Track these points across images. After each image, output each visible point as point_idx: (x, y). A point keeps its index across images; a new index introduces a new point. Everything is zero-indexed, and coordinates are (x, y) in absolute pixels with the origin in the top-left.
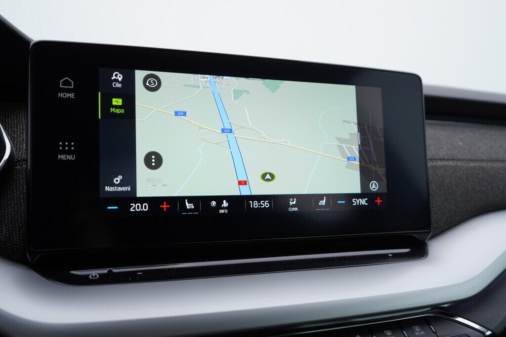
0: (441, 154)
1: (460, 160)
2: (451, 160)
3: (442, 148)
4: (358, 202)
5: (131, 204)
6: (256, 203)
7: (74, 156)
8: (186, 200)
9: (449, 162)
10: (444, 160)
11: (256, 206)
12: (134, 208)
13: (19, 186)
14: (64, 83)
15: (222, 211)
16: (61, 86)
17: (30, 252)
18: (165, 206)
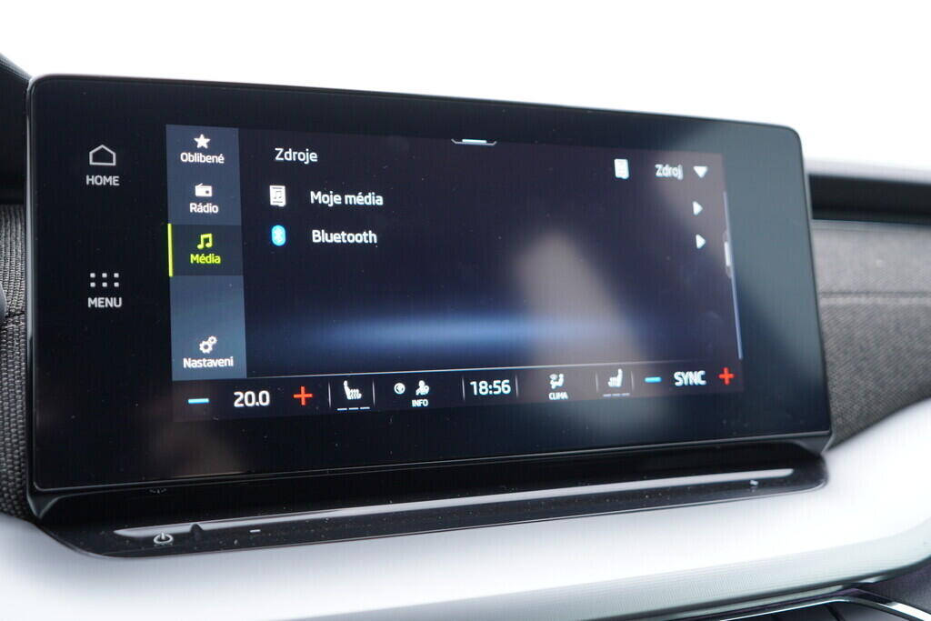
0: (845, 282)
1: (879, 293)
2: (862, 293)
3: (844, 271)
4: (686, 379)
5: (236, 393)
6: (483, 385)
7: (120, 299)
8: (346, 383)
9: (859, 298)
10: (849, 293)
11: (484, 390)
12: (243, 402)
13: (13, 363)
14: (97, 157)
15: (416, 403)
16: (91, 163)
17: (34, 494)
18: (303, 396)
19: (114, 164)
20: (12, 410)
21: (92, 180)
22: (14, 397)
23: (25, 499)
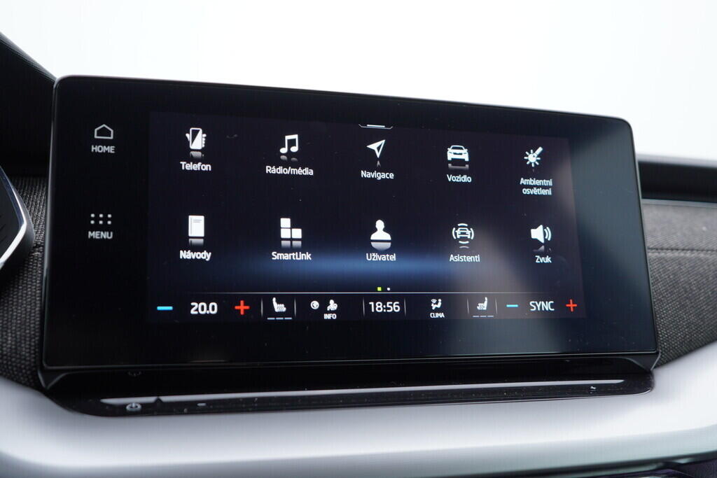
0: (673, 242)
1: (702, 250)
2: (688, 250)
3: (675, 233)
4: (539, 306)
5: (193, 304)
6: (379, 305)
7: (111, 233)
8: (274, 299)
9: (685, 253)
10: (677, 250)
11: (379, 309)
12: (197, 310)
14: (101, 133)
15: (327, 316)
16: (96, 137)
17: (43, 371)
18: (242, 308)
19: (112, 138)
20: (33, 311)
21: (95, 149)
22: (35, 302)
23: (37, 375)
